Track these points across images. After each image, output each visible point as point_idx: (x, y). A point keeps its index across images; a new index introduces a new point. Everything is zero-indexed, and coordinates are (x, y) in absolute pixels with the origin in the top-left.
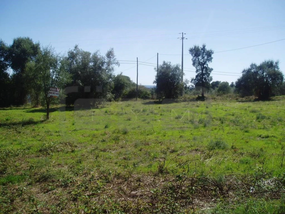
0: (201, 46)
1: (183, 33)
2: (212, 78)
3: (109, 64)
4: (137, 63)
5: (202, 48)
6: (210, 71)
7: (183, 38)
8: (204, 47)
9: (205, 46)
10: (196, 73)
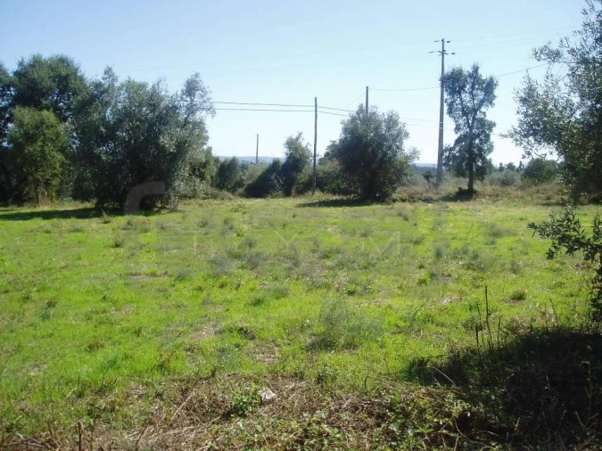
0: (467, 69)
1: (443, 41)
2: (492, 146)
3: (191, 110)
4: (316, 111)
5: (471, 71)
6: (490, 130)
7: (443, 53)
8: (476, 69)
9: (478, 68)
10: (456, 133)
